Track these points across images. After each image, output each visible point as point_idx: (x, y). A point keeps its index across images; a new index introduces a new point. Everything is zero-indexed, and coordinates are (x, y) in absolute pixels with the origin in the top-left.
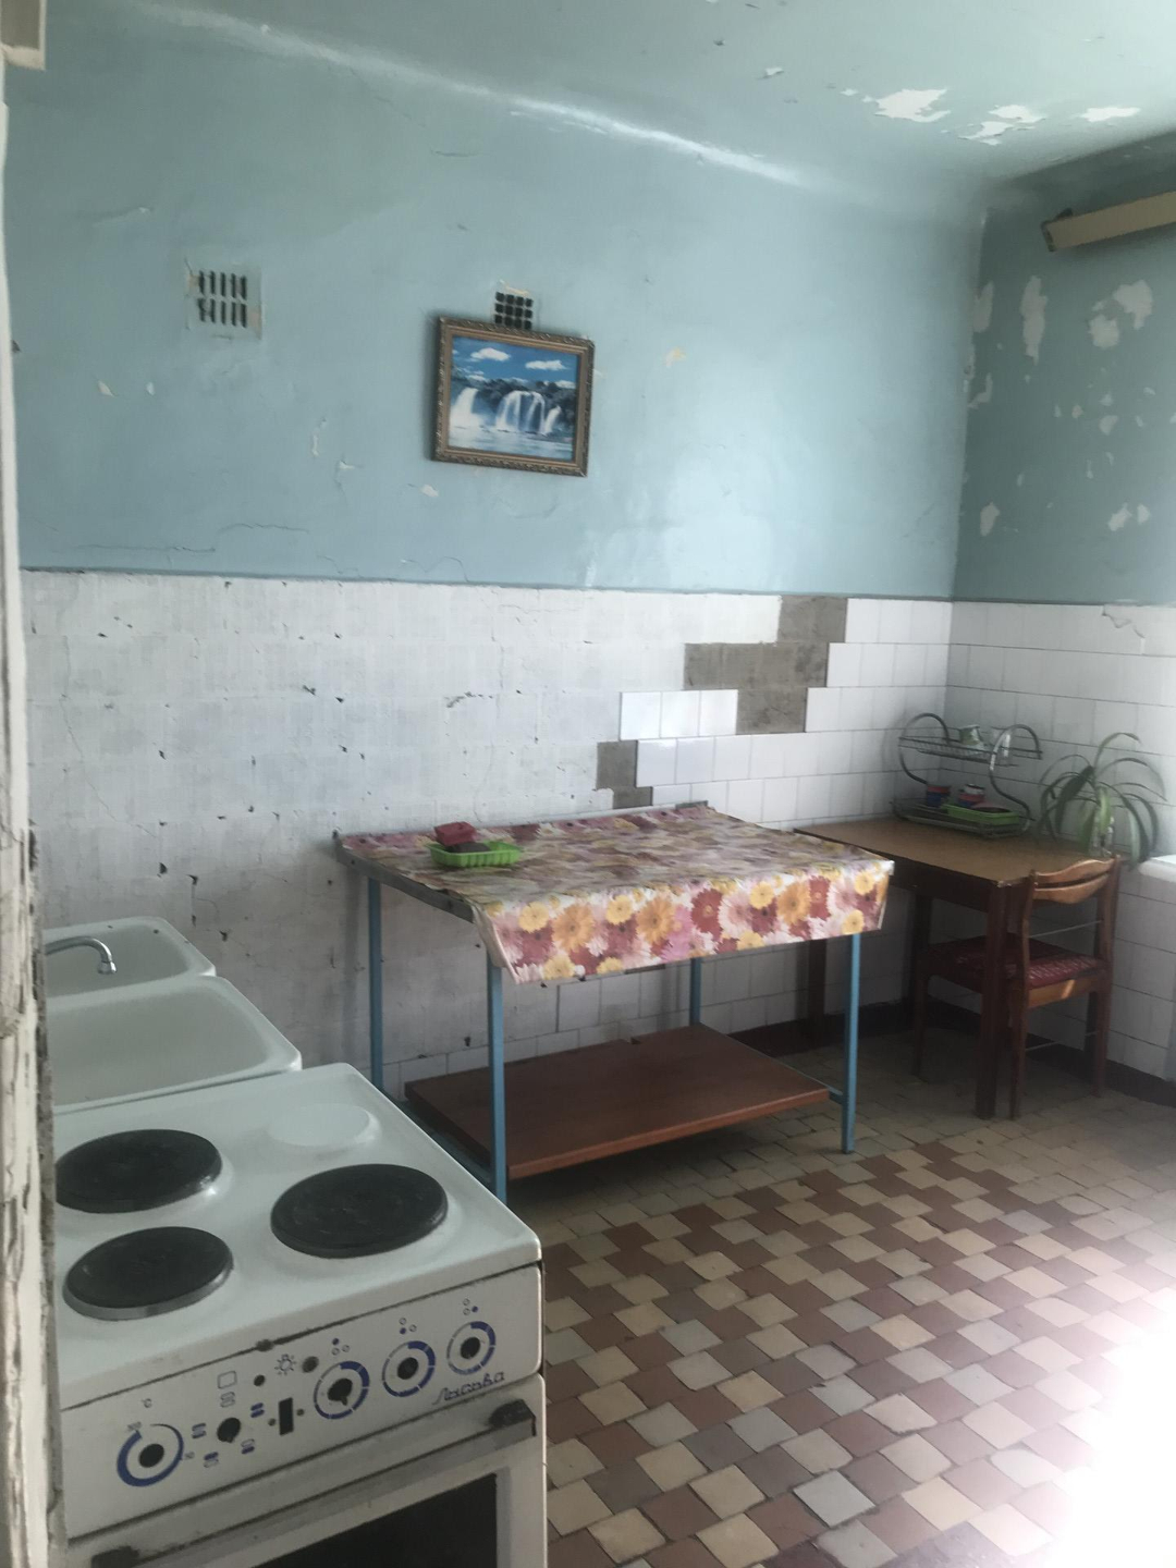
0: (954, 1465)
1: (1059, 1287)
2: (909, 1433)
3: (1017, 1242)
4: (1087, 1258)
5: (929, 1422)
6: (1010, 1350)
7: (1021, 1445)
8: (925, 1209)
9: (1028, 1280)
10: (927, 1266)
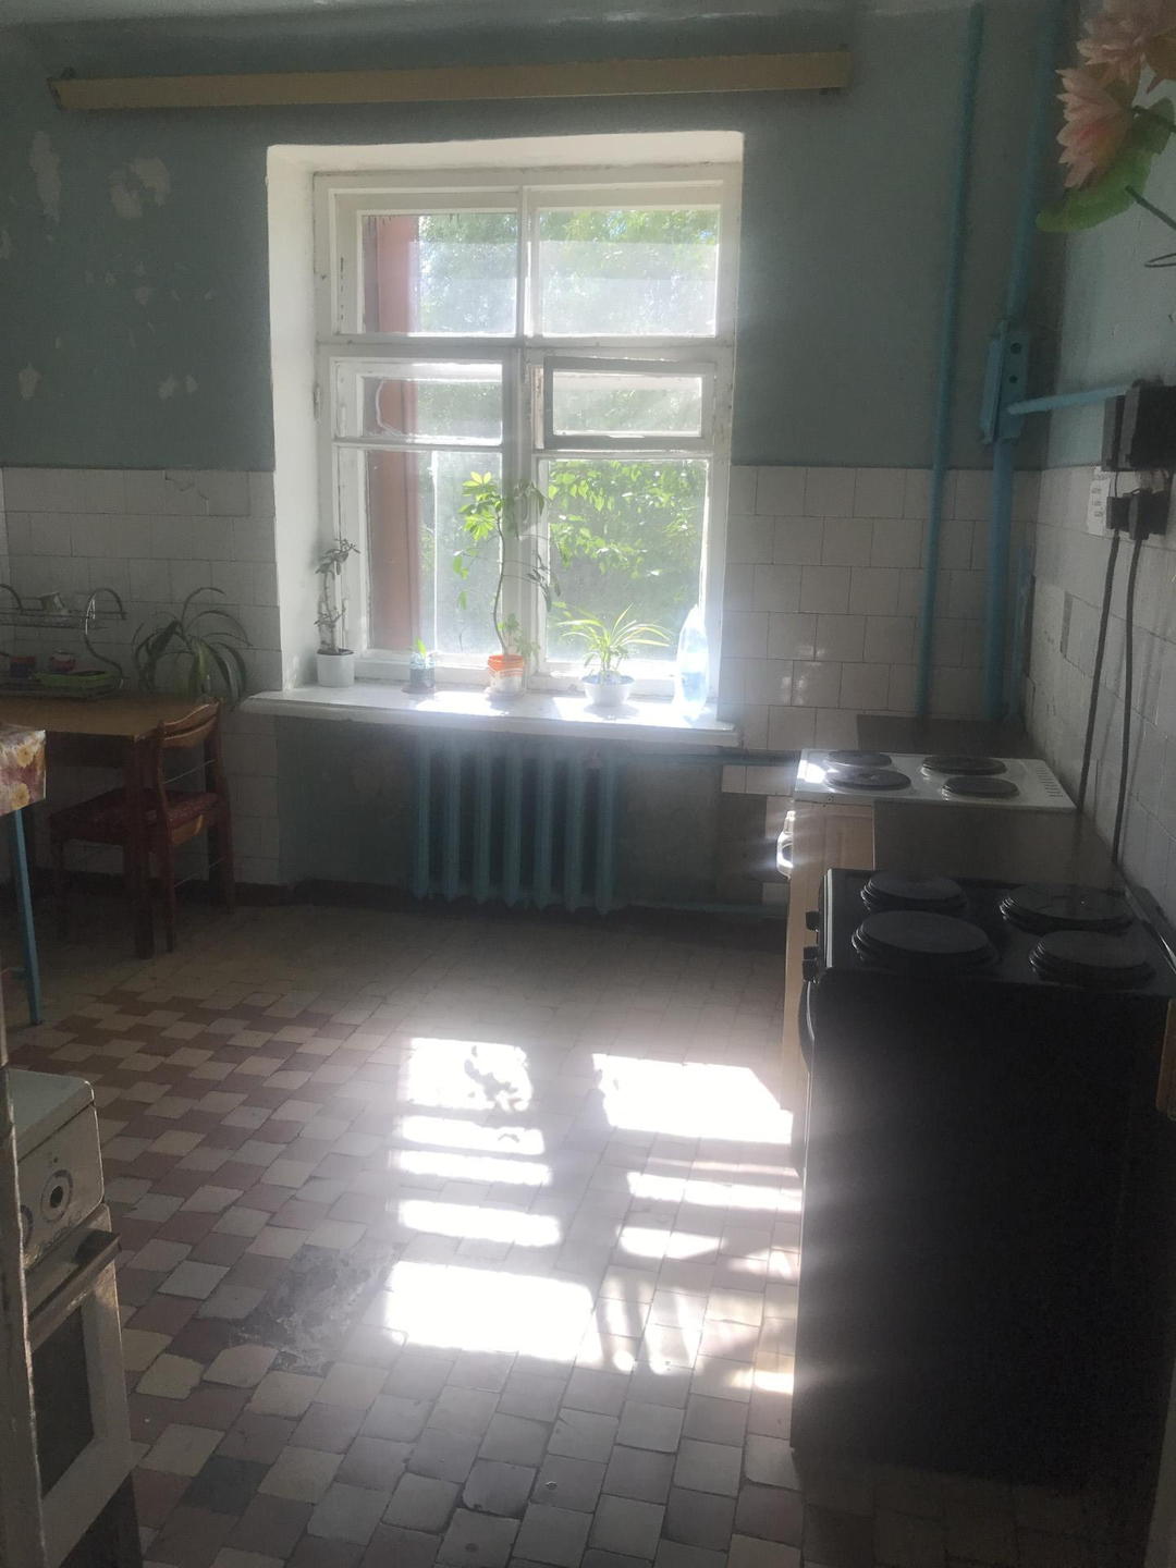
0: (273, 1214)
1: (278, 1063)
2: (226, 1209)
3: (230, 1043)
4: (288, 1035)
5: (237, 1193)
6: (268, 1119)
7: (312, 1178)
8: (139, 1045)
9: (254, 1066)
10: (168, 1087)
